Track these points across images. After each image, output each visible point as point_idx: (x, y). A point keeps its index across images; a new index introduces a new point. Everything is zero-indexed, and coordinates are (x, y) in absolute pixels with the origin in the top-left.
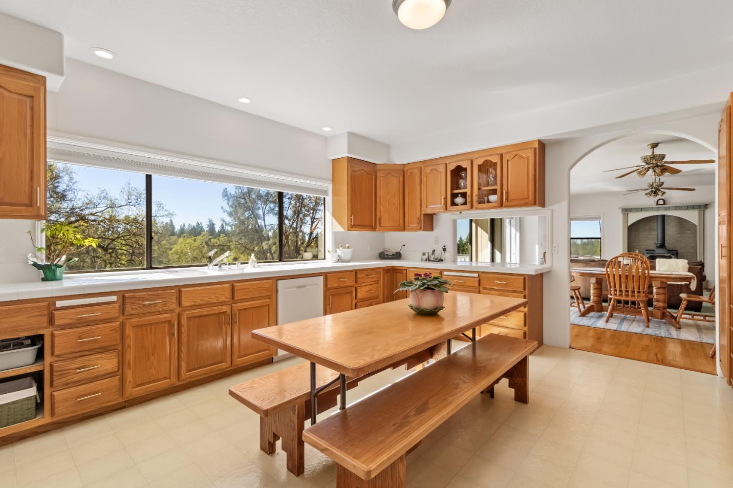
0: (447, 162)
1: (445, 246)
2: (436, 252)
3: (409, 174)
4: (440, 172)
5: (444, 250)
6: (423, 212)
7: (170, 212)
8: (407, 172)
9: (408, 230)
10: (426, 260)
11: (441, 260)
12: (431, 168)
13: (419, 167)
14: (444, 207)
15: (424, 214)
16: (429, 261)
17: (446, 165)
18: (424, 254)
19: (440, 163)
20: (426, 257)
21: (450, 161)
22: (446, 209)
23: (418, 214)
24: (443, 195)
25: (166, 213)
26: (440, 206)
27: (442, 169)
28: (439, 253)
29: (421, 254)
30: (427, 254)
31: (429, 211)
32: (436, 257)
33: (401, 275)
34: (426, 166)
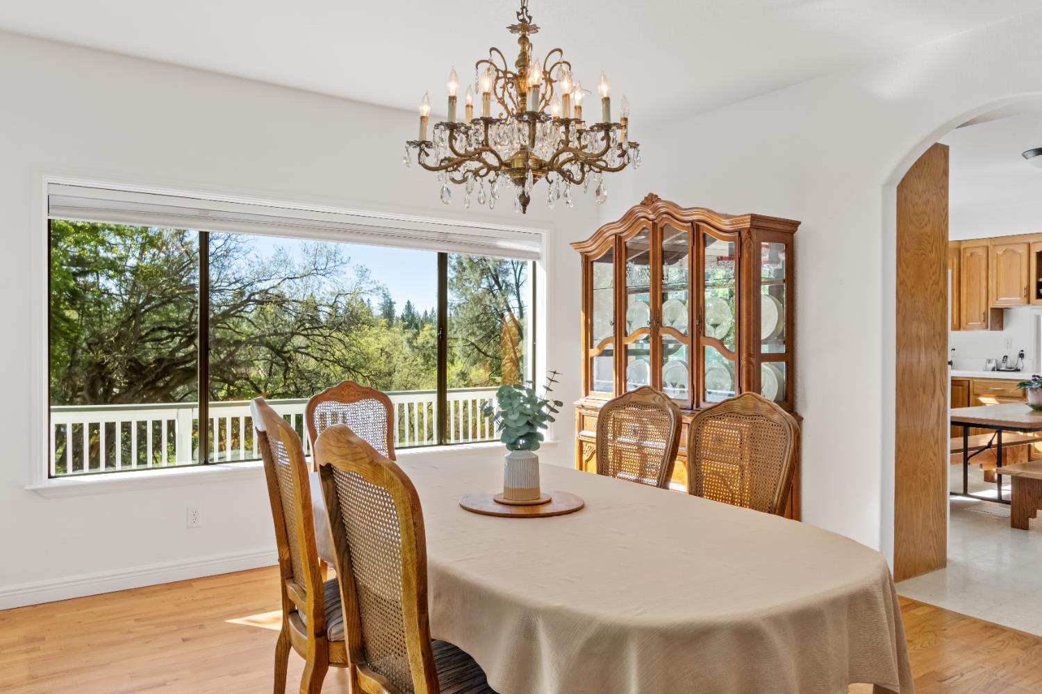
0: (1031, 241)
1: (1022, 351)
2: (1009, 360)
3: (968, 255)
4: (1021, 255)
5: (1022, 356)
6: (991, 305)
7: (379, 285)
8: (965, 252)
9: (965, 329)
10: (993, 370)
11: (1018, 370)
12: (1004, 248)
13: (983, 246)
14: (1026, 300)
15: (992, 309)
16: (998, 370)
17: (1029, 244)
18: (989, 361)
19: (1018, 242)
20: (993, 365)
21: (1036, 240)
22: (1029, 302)
23: (983, 309)
24: (1025, 284)
25: (372, 287)
26: (1019, 298)
27: (1022, 250)
28: (1013, 360)
29: (985, 361)
30: (994, 361)
31: (999, 305)
32: (1009, 365)
33: (960, 388)
34: (995, 245)
